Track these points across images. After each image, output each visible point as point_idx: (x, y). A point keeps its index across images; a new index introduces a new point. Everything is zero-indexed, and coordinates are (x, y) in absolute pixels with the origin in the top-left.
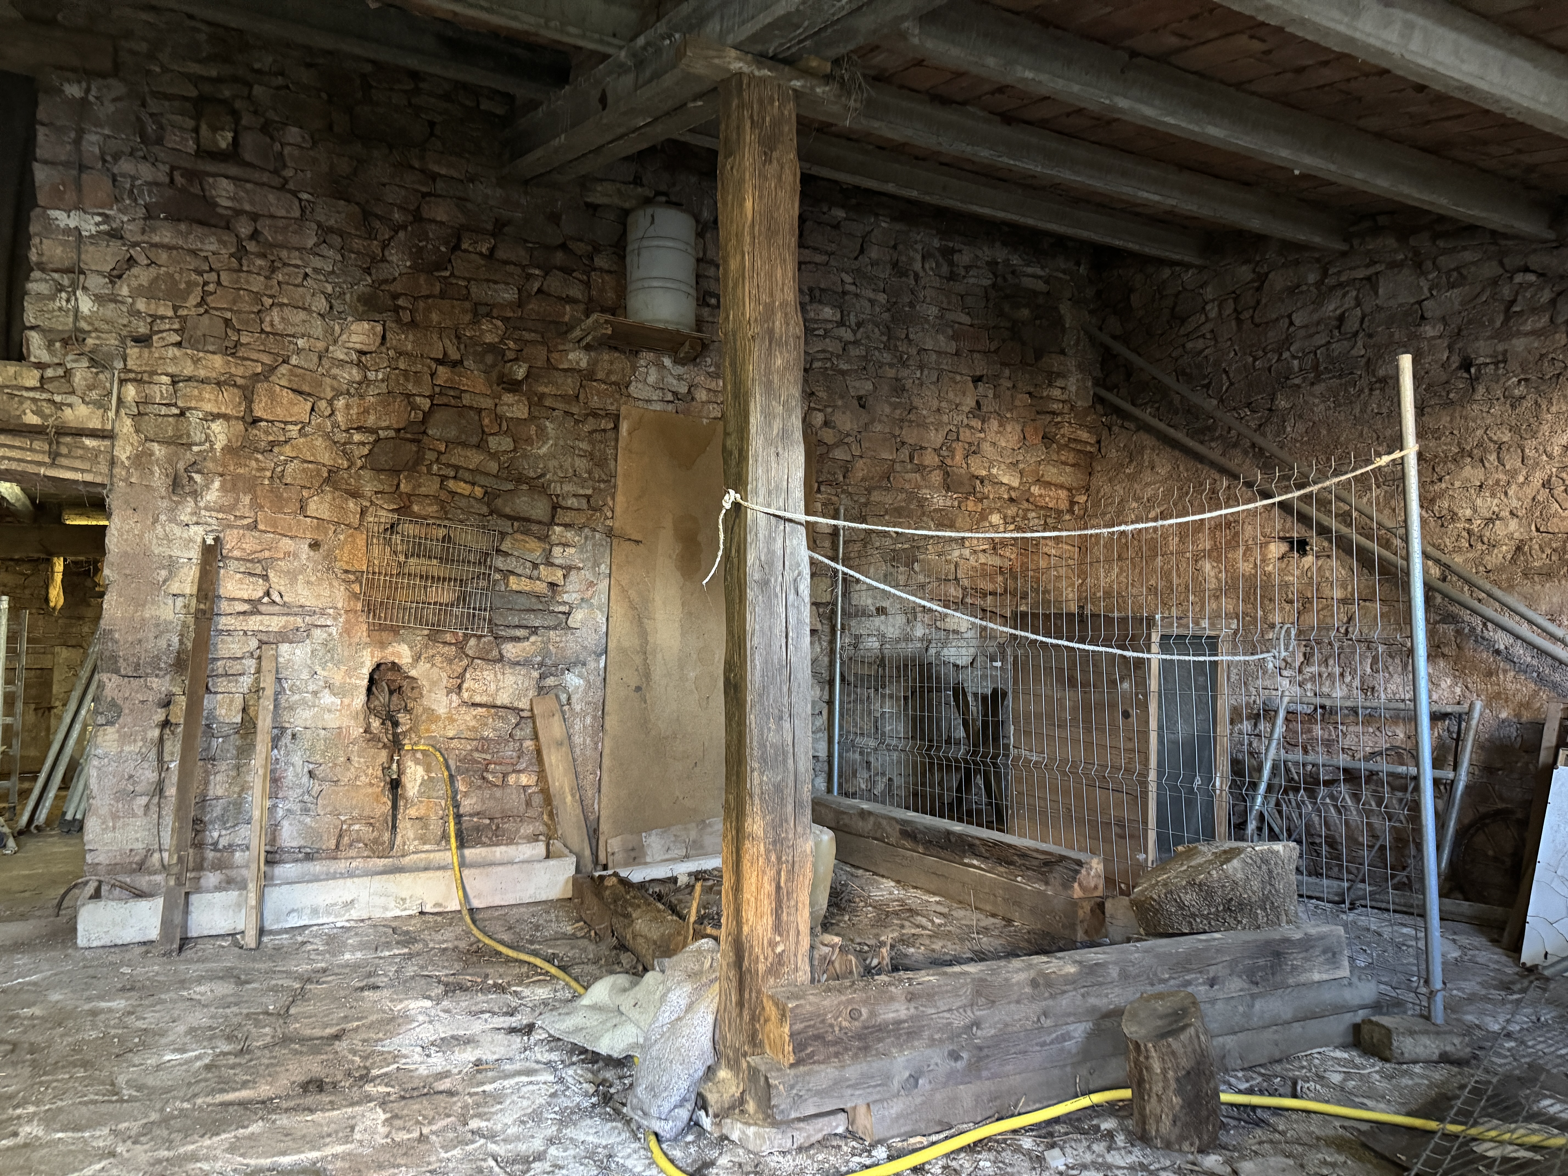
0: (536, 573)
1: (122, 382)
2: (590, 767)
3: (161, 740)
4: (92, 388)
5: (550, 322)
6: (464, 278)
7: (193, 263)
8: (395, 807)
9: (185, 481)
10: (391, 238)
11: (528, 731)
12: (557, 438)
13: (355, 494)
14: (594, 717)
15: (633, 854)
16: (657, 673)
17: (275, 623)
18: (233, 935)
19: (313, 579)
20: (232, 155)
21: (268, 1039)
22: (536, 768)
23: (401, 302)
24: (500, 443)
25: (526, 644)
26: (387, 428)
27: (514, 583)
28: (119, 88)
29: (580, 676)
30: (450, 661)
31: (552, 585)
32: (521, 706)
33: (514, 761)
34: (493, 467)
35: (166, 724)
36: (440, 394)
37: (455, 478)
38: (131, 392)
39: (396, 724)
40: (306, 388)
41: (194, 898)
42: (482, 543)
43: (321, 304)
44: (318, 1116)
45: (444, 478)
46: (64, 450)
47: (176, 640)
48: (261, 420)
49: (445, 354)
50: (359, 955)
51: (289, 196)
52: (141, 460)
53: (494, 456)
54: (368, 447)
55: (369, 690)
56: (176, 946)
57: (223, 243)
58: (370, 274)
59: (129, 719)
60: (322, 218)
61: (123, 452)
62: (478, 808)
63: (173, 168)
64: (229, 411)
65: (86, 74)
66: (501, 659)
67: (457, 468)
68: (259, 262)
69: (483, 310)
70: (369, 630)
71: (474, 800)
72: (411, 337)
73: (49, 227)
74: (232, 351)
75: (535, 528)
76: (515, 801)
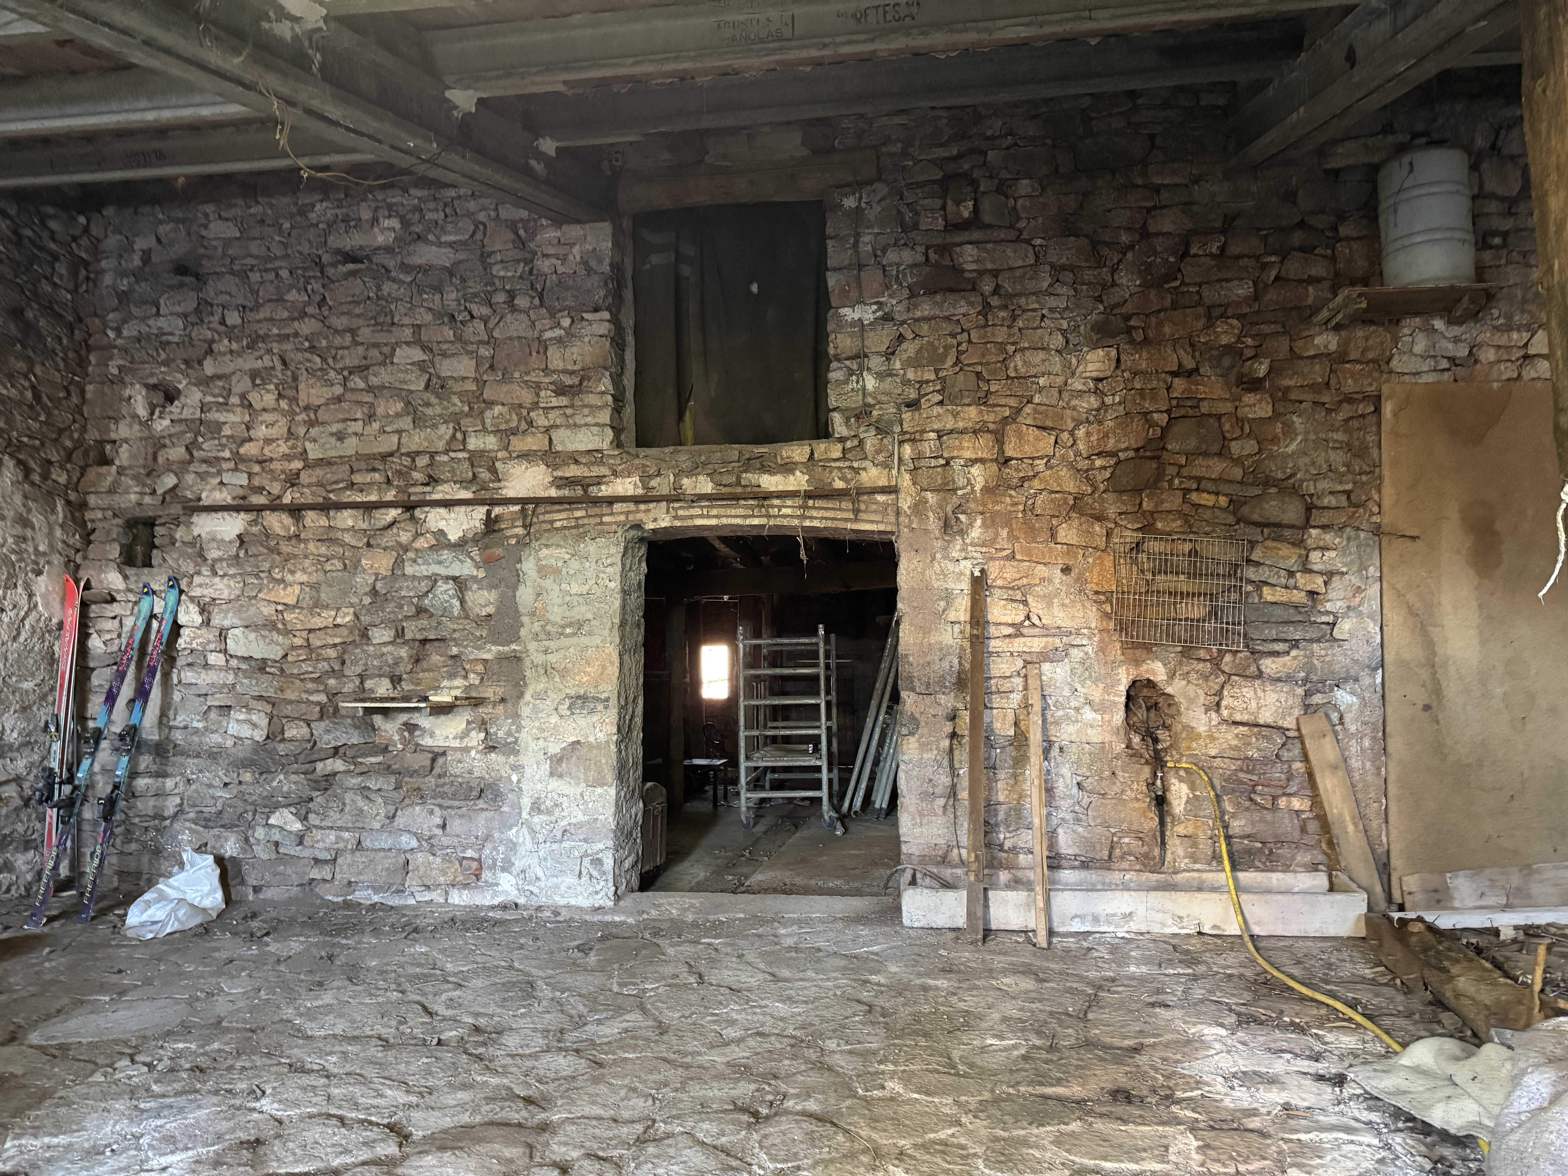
0: (1292, 582)
1: (901, 443)
2: (1372, 795)
3: (951, 750)
4: (878, 452)
5: (1291, 309)
6: (1195, 284)
7: (947, 328)
8: (1162, 823)
9: (953, 522)
10: (1120, 261)
11: (1297, 751)
12: (1307, 433)
13: (1100, 518)
14: (1374, 739)
15: (1437, 896)
16: (1451, 689)
17: (1036, 644)
18: (1025, 932)
19: (1067, 601)
20: (974, 222)
21: (1073, 1041)
22: (1308, 793)
23: (1132, 323)
24: (1243, 447)
25: (1287, 658)
26: (1127, 449)
27: (1268, 594)
28: (882, 189)
29: (1353, 693)
30: (1206, 678)
31: (1312, 594)
32: (1286, 725)
33: (1283, 783)
34: (1237, 473)
35: (953, 735)
36: (1178, 406)
37: (1197, 489)
38: (907, 450)
39: (1156, 741)
40: (1049, 423)
41: (991, 893)
42: (1231, 555)
43: (1058, 341)
44: (1131, 1127)
45: (1186, 491)
46: (863, 507)
47: (956, 661)
48: (1011, 459)
49: (1180, 365)
50: (1144, 969)
51: (1024, 245)
52: (919, 507)
53: (1238, 461)
54: (1109, 470)
55: (1127, 706)
56: (980, 936)
57: (971, 304)
58: (1102, 302)
59: (925, 731)
60: (1053, 259)
61: (905, 503)
62: (1248, 830)
63: (927, 248)
64: (984, 456)
65: (857, 186)
66: (1260, 675)
67: (1199, 479)
68: (1002, 314)
69: (1218, 312)
70: (1122, 648)
71: (1243, 823)
72: (1145, 354)
73: (841, 323)
74: (983, 400)
75: (1287, 533)
76: (1288, 827)
